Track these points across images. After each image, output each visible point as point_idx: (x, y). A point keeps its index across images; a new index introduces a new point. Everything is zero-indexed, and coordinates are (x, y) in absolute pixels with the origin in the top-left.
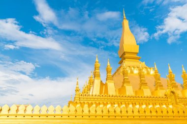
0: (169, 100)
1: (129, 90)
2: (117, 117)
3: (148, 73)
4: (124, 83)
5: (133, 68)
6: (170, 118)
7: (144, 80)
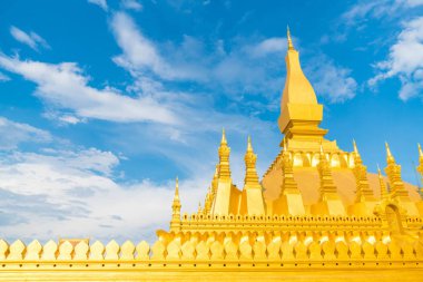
0: (385, 224)
1: (296, 205)
2: (242, 266)
3: (344, 165)
4: (283, 188)
5: (308, 155)
6: (367, 266)
7: (330, 181)
